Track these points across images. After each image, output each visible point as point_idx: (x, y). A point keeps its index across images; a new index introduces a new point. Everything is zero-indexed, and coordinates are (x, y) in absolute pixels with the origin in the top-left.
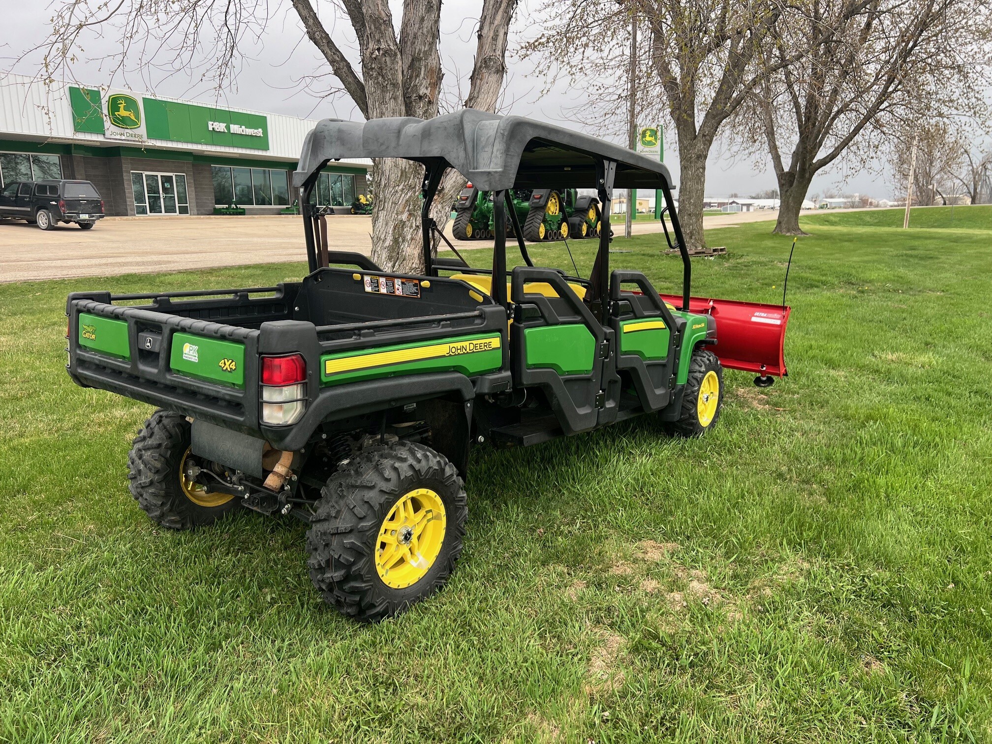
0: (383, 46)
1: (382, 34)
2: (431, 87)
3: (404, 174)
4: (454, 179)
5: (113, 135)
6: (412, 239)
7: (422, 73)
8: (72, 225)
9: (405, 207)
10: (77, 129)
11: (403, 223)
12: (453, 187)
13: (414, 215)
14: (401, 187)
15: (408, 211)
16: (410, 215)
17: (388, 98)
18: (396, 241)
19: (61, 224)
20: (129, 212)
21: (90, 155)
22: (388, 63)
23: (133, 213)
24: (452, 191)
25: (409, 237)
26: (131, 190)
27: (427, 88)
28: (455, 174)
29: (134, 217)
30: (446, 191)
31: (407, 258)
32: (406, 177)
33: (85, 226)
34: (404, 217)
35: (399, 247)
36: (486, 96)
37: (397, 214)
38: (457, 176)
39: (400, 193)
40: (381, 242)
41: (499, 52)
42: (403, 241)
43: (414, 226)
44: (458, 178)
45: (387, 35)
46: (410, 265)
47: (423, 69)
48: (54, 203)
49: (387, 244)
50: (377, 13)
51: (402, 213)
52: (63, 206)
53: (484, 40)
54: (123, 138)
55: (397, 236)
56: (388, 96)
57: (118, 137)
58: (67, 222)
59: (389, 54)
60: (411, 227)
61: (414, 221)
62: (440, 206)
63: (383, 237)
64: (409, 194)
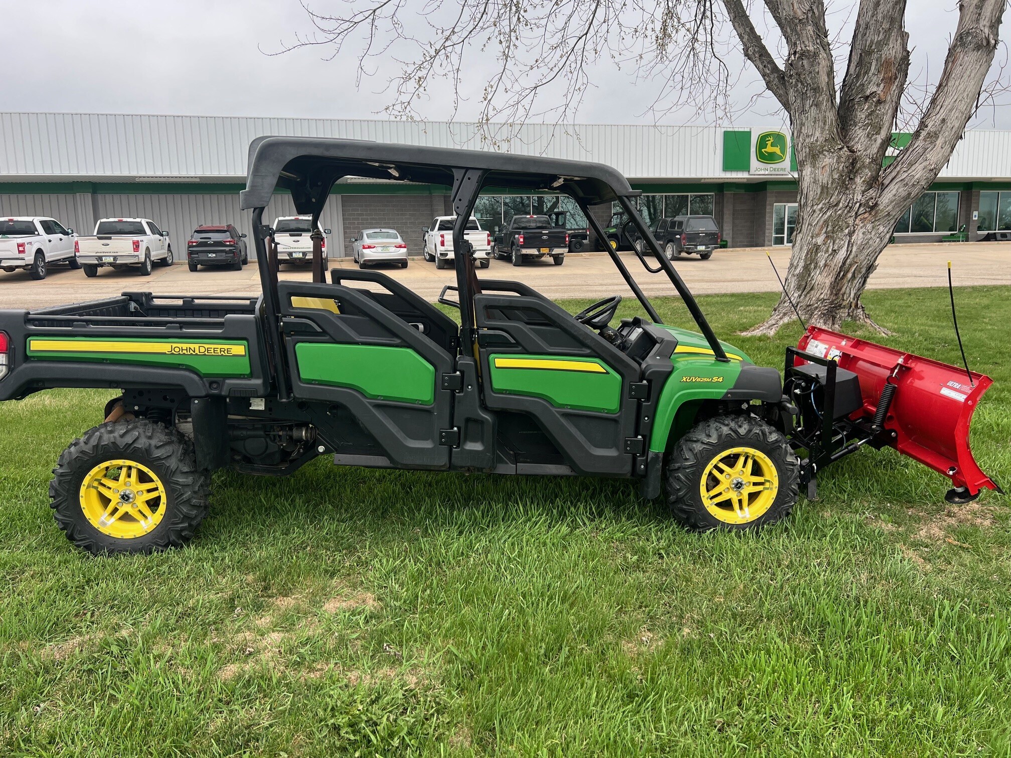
0: (799, 49)
1: (798, 35)
2: (886, 83)
3: (825, 190)
4: (894, 192)
5: (758, 170)
6: (825, 265)
7: (873, 68)
8: (694, 255)
9: (821, 230)
10: (726, 167)
11: (817, 248)
12: (892, 202)
13: (832, 237)
14: (820, 206)
15: (826, 232)
16: (827, 237)
17: (808, 106)
18: (806, 268)
19: (684, 255)
20: (766, 242)
21: (742, 191)
22: (806, 66)
23: (769, 243)
24: (890, 208)
25: (822, 263)
26: (772, 222)
27: (878, 85)
28: (897, 187)
29: (771, 248)
30: (881, 207)
31: (816, 287)
32: (827, 194)
33: (705, 257)
34: (820, 240)
35: (809, 275)
36: (957, 83)
37: (812, 237)
38: (899, 188)
39: (818, 212)
40: (793, 268)
41: (984, 23)
42: (815, 268)
43: (830, 250)
44: (900, 190)
45: (804, 35)
46: (818, 296)
47: (874, 64)
48: (678, 236)
49: (797, 271)
50: (792, 13)
51: (818, 235)
52: (684, 239)
53: (966, 11)
54: (767, 173)
55: (809, 262)
56: (808, 103)
57: (762, 172)
58: (689, 253)
59: (806, 56)
60: (827, 251)
61: (831, 244)
62: (869, 226)
63: (795, 264)
64: (828, 214)
